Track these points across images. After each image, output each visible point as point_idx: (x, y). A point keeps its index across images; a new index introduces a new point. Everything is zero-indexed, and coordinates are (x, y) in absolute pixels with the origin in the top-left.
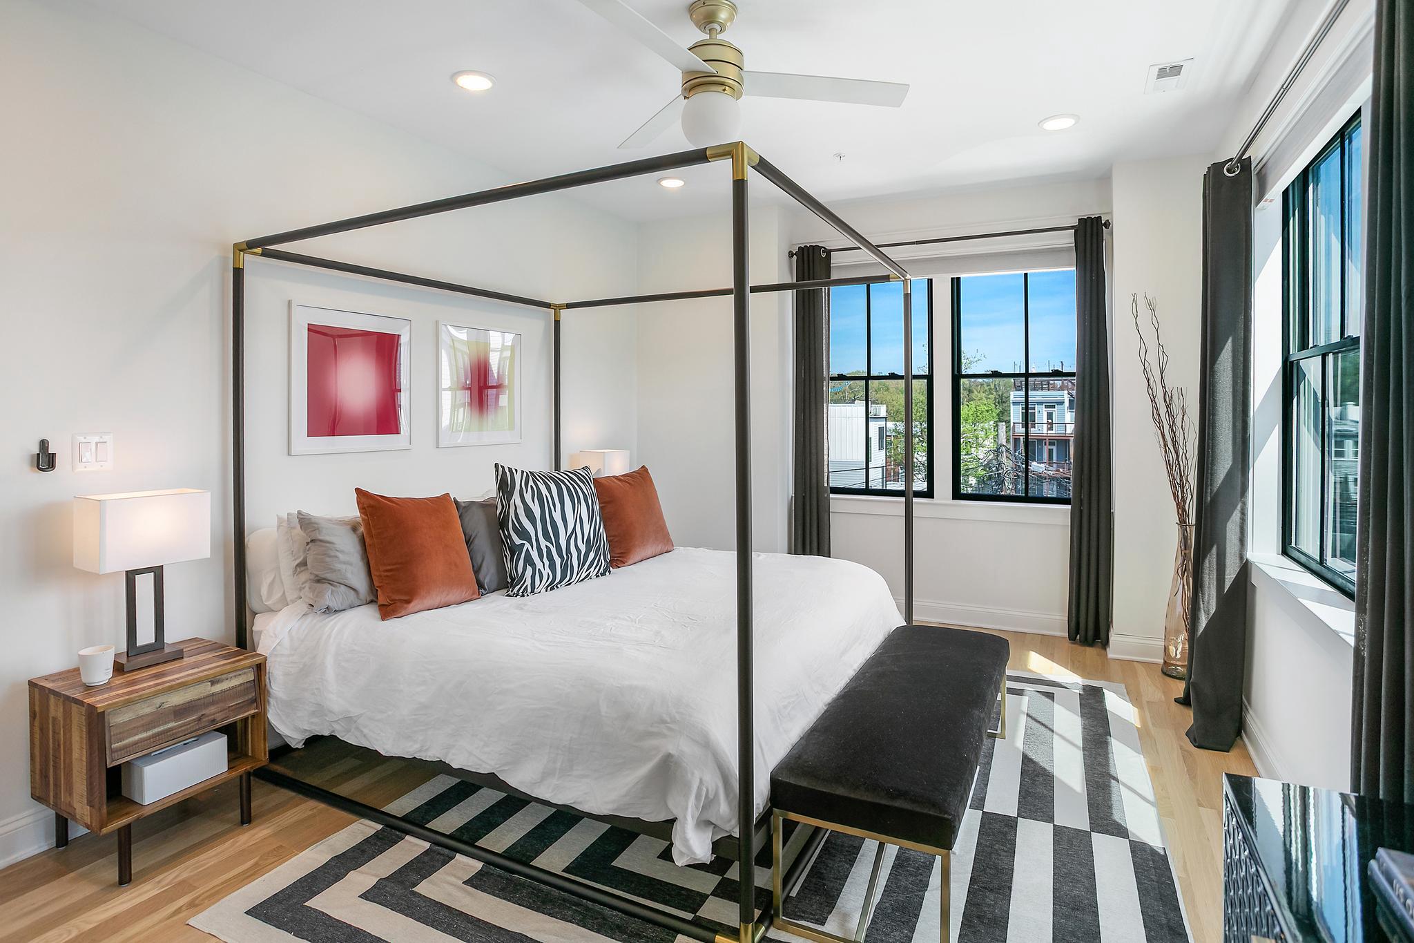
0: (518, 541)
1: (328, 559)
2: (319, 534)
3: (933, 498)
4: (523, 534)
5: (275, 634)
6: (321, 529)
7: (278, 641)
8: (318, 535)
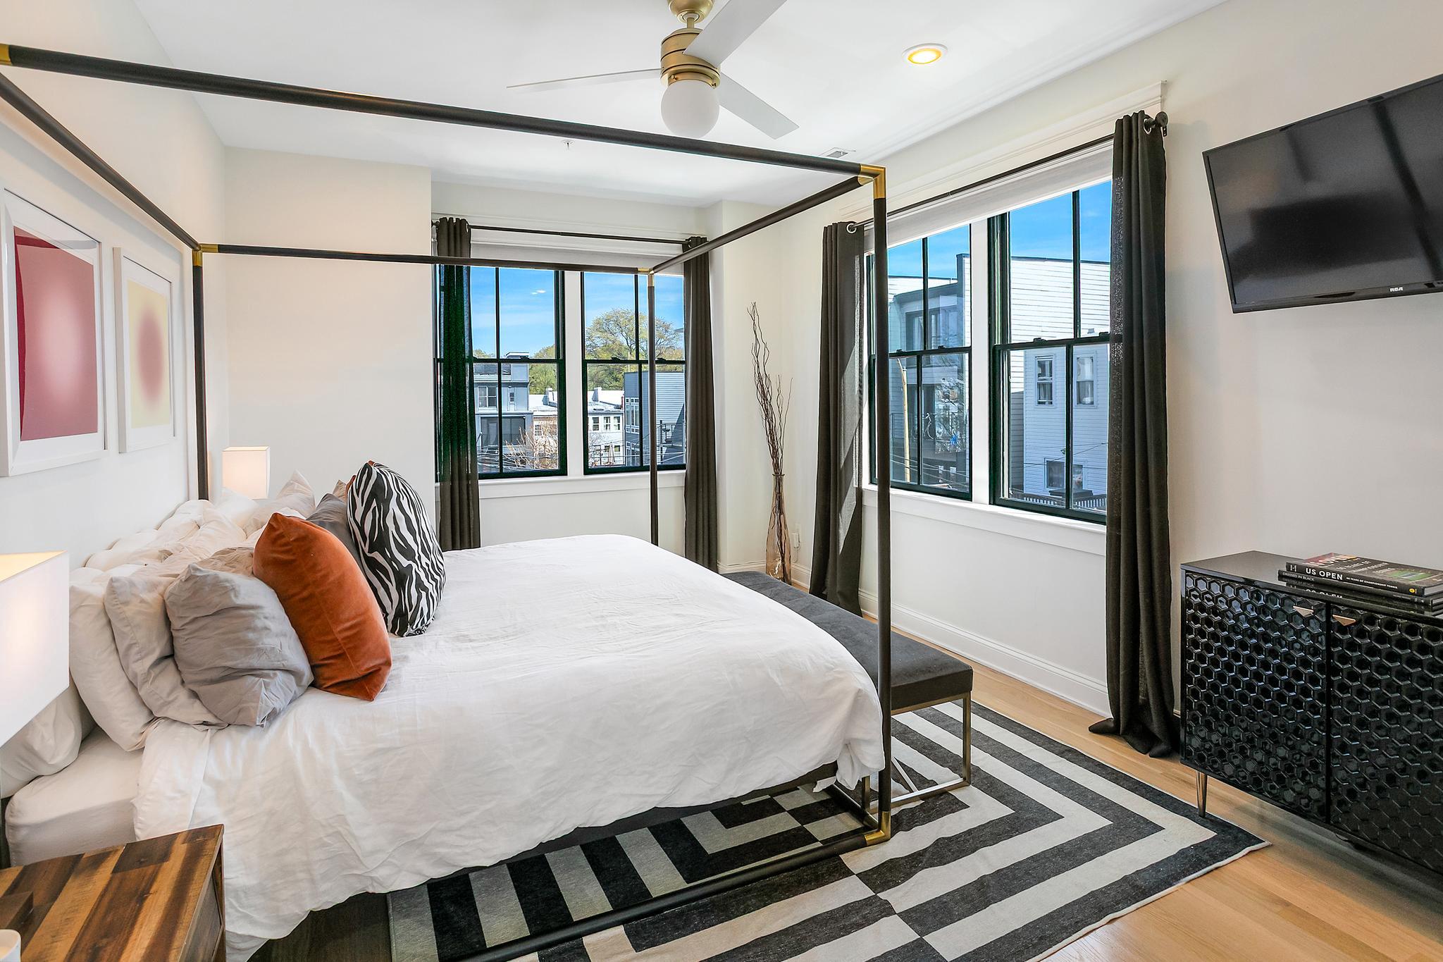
0: (405, 562)
1: (251, 635)
2: (236, 596)
3: (566, 475)
4: (407, 552)
5: (180, 792)
6: (237, 588)
7: (194, 800)
8: (233, 598)
